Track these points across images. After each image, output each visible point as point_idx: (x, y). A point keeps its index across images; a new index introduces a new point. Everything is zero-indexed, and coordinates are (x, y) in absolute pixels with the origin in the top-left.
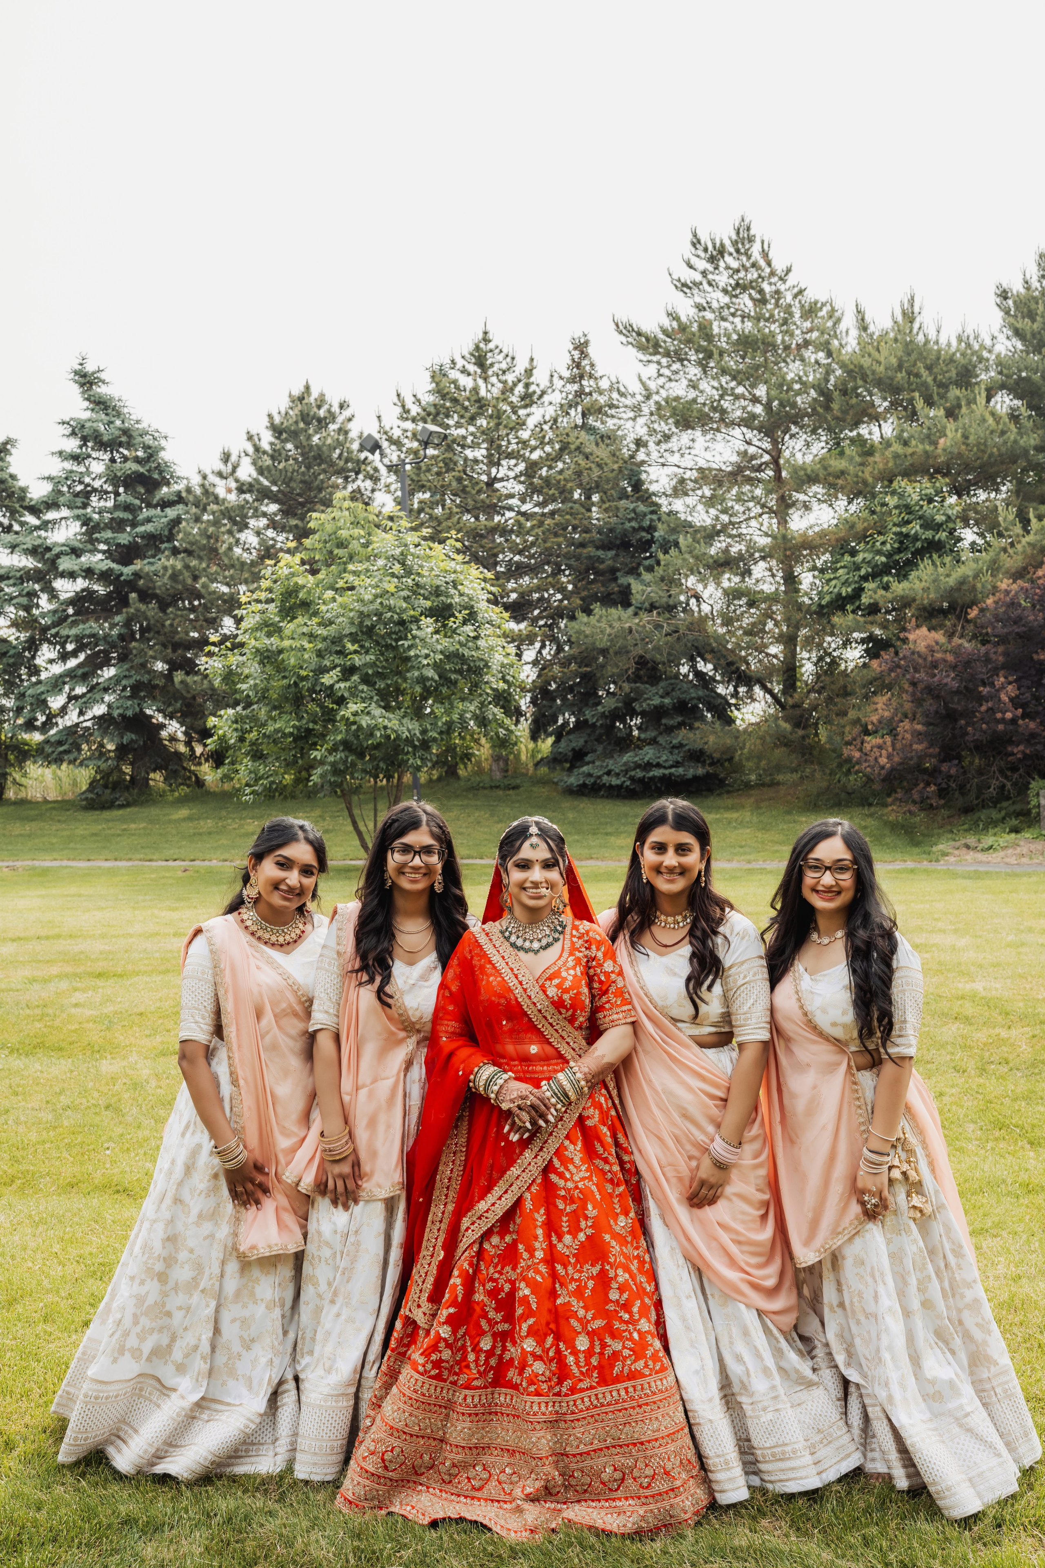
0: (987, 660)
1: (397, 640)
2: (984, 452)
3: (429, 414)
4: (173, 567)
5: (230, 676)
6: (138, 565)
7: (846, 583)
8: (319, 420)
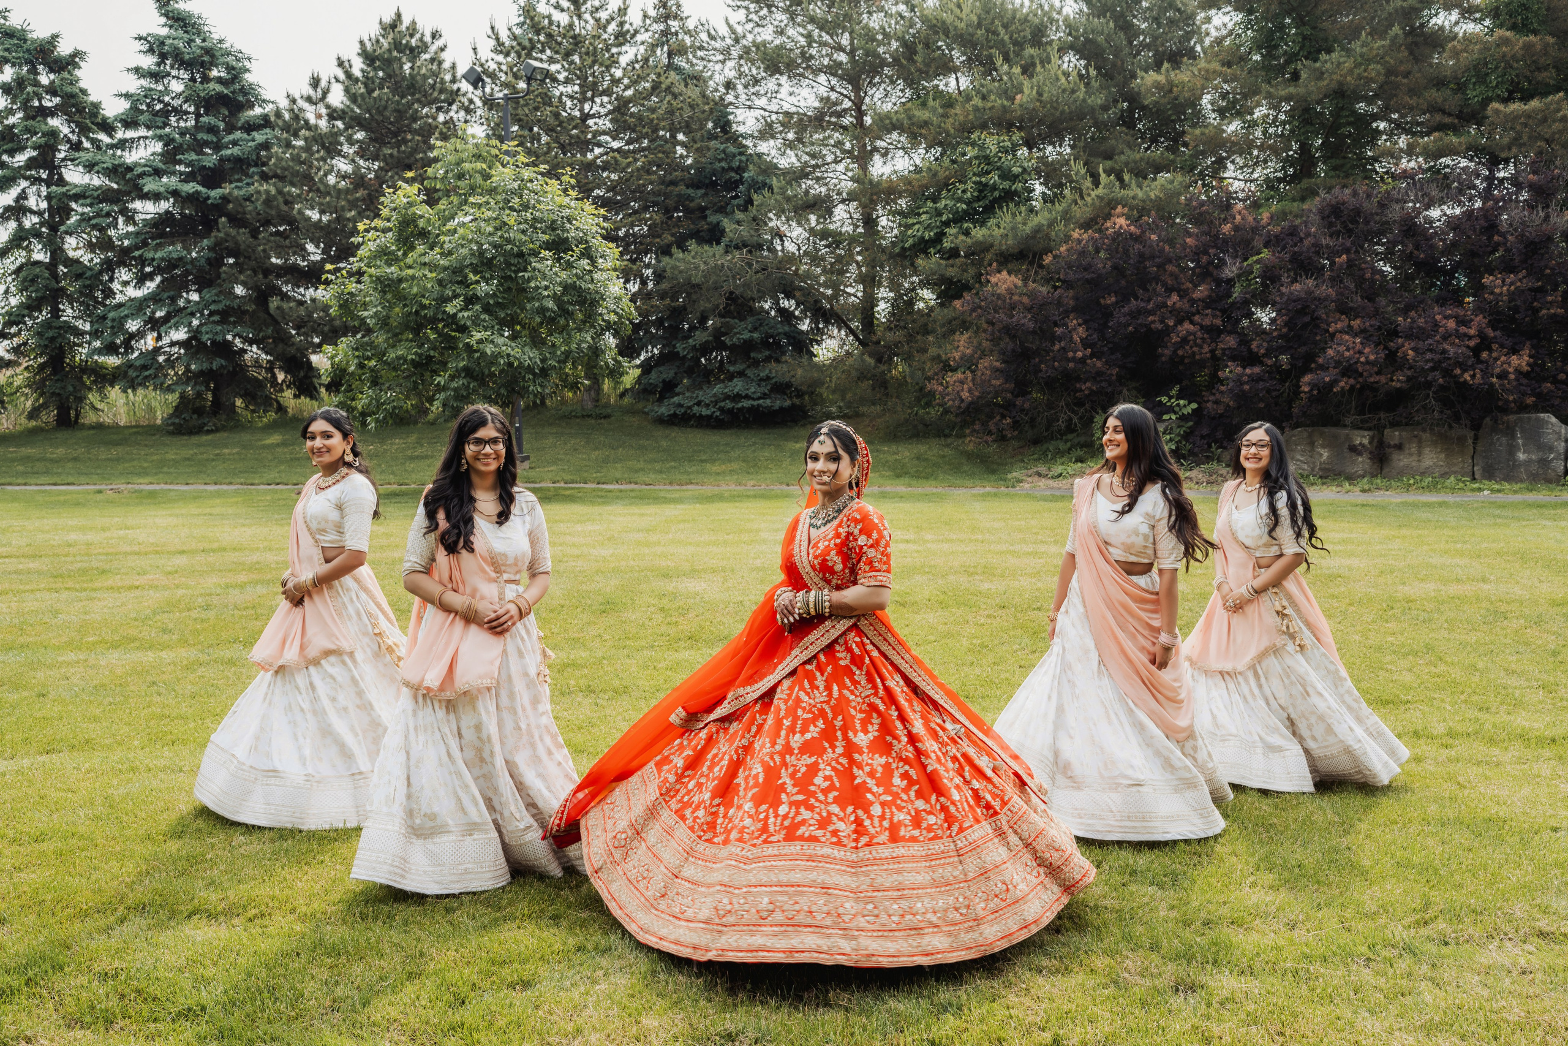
0: (1059, 303)
1: (516, 272)
2: (1056, 109)
3: (524, 48)
4: (267, 192)
5: (347, 304)
6: (226, 189)
7: (928, 227)
8: (412, 50)
